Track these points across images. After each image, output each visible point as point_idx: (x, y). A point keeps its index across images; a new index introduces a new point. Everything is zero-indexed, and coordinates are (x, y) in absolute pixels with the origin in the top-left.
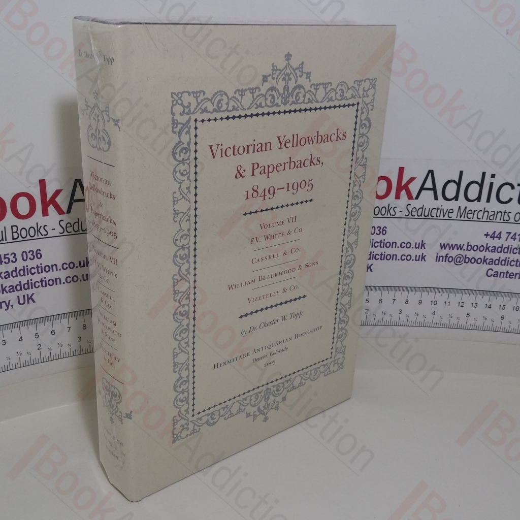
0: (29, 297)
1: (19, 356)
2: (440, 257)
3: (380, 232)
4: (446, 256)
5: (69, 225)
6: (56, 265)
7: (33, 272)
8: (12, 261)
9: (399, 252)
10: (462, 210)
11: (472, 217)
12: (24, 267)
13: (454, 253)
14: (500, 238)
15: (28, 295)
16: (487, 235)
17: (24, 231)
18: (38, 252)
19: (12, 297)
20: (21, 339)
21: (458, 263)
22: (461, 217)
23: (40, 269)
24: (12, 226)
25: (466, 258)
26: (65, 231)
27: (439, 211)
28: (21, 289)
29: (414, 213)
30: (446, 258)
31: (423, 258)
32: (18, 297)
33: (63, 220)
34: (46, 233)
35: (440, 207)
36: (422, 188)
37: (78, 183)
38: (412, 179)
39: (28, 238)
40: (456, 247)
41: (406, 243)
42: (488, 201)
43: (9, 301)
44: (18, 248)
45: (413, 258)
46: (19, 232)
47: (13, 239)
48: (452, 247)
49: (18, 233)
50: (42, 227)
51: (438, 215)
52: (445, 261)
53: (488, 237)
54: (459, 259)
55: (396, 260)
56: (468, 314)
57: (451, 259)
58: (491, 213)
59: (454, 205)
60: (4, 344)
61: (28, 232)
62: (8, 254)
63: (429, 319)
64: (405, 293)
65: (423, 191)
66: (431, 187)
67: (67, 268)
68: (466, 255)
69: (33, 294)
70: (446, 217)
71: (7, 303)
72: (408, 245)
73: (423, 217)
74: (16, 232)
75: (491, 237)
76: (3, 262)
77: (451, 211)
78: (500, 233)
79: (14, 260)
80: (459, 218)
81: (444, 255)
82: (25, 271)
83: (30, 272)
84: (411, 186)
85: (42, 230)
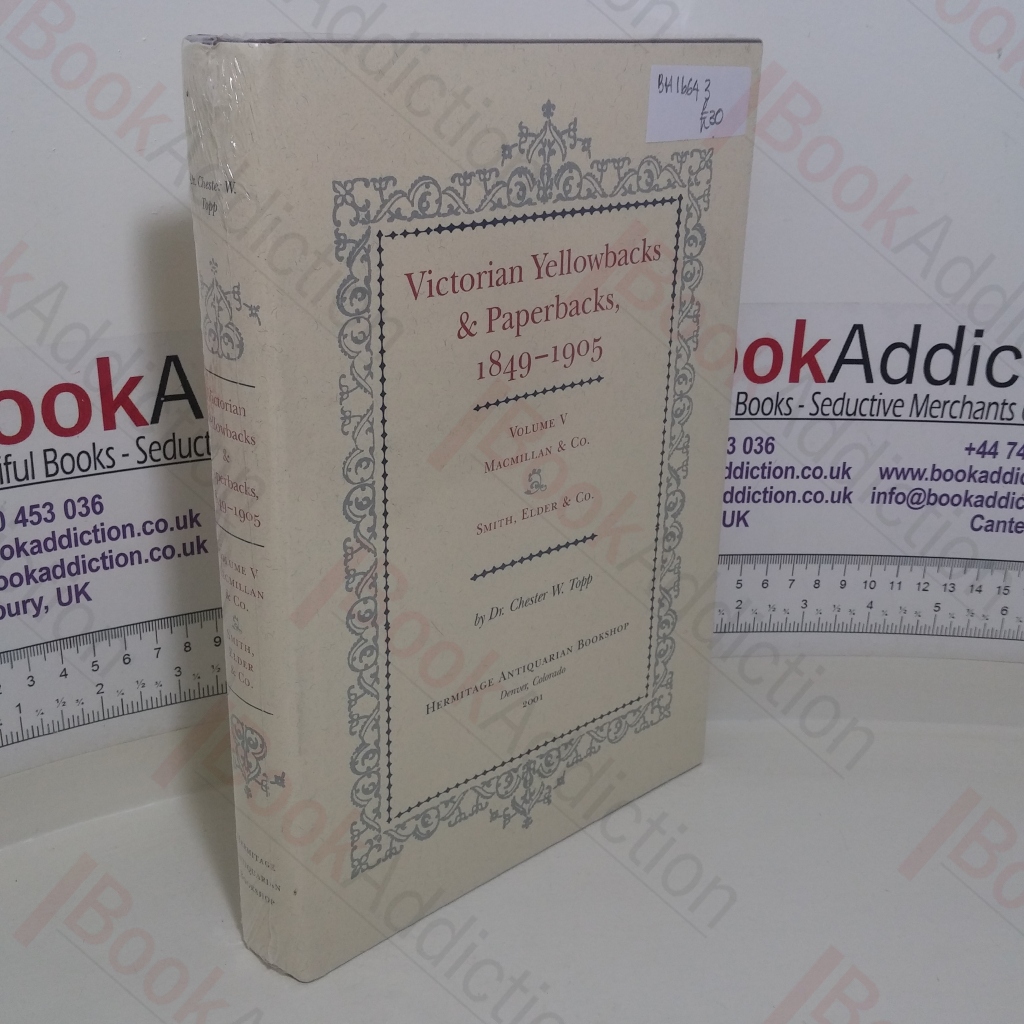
0: (80, 588)
1: (61, 707)
2: (880, 494)
3: (761, 447)
4: (892, 493)
5: (155, 446)
6: (131, 525)
7: (86, 541)
8: (46, 520)
9: (800, 486)
10: (921, 400)
11: (940, 415)
12: (68, 530)
13: (906, 485)
14: (995, 454)
15: (76, 586)
16: (970, 449)
17: (68, 460)
18: (97, 500)
19: (46, 590)
20: (64, 674)
21: (916, 506)
22: (918, 415)
23: (99, 534)
24: (45, 451)
25: (930, 495)
26: (149, 458)
27: (876, 403)
28: (63, 575)
29: (828, 410)
30: (892, 496)
31: (846, 496)
32: (58, 590)
33: (143, 437)
34: (110, 463)
35: (877, 397)
36: (842, 360)
37: (172, 364)
38: (822, 343)
39: (77, 472)
40: (910, 476)
41: (812, 468)
42: (971, 382)
43: (41, 598)
44: (58, 493)
45: (828, 497)
46: (58, 461)
47: (48, 475)
48: (902, 474)
49: (56, 464)
50: (104, 452)
51: (874, 412)
52: (890, 502)
53: (973, 453)
54: (916, 497)
55: (794, 501)
56: (937, 605)
57: (900, 498)
58: (977, 407)
59: (903, 391)
60: (32, 683)
61: (76, 462)
62: (37, 506)
63: (860, 618)
64: (813, 568)
65: (844, 366)
66: (859, 356)
67: (152, 531)
68: (930, 490)
69: (86, 584)
70: (890, 415)
71: (37, 602)
72: (816, 473)
73: (844, 416)
74: (53, 462)
75: (978, 453)
76: (27, 520)
77: (899, 403)
78: (996, 445)
79: (49, 517)
80: (914, 417)
81: (888, 491)
82: (72, 539)
83: (80, 540)
84: (819, 357)
85: (103, 458)
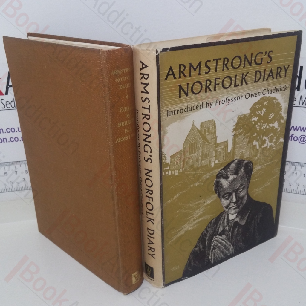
4: (292, 136)
5: (8, 103)
6: (2, 129)
21: (302, 142)
22: (303, 104)
33: (3, 99)
40: (299, 130)
52: (291, 140)
54: (302, 139)
57: (296, 139)
80: (301, 105)
